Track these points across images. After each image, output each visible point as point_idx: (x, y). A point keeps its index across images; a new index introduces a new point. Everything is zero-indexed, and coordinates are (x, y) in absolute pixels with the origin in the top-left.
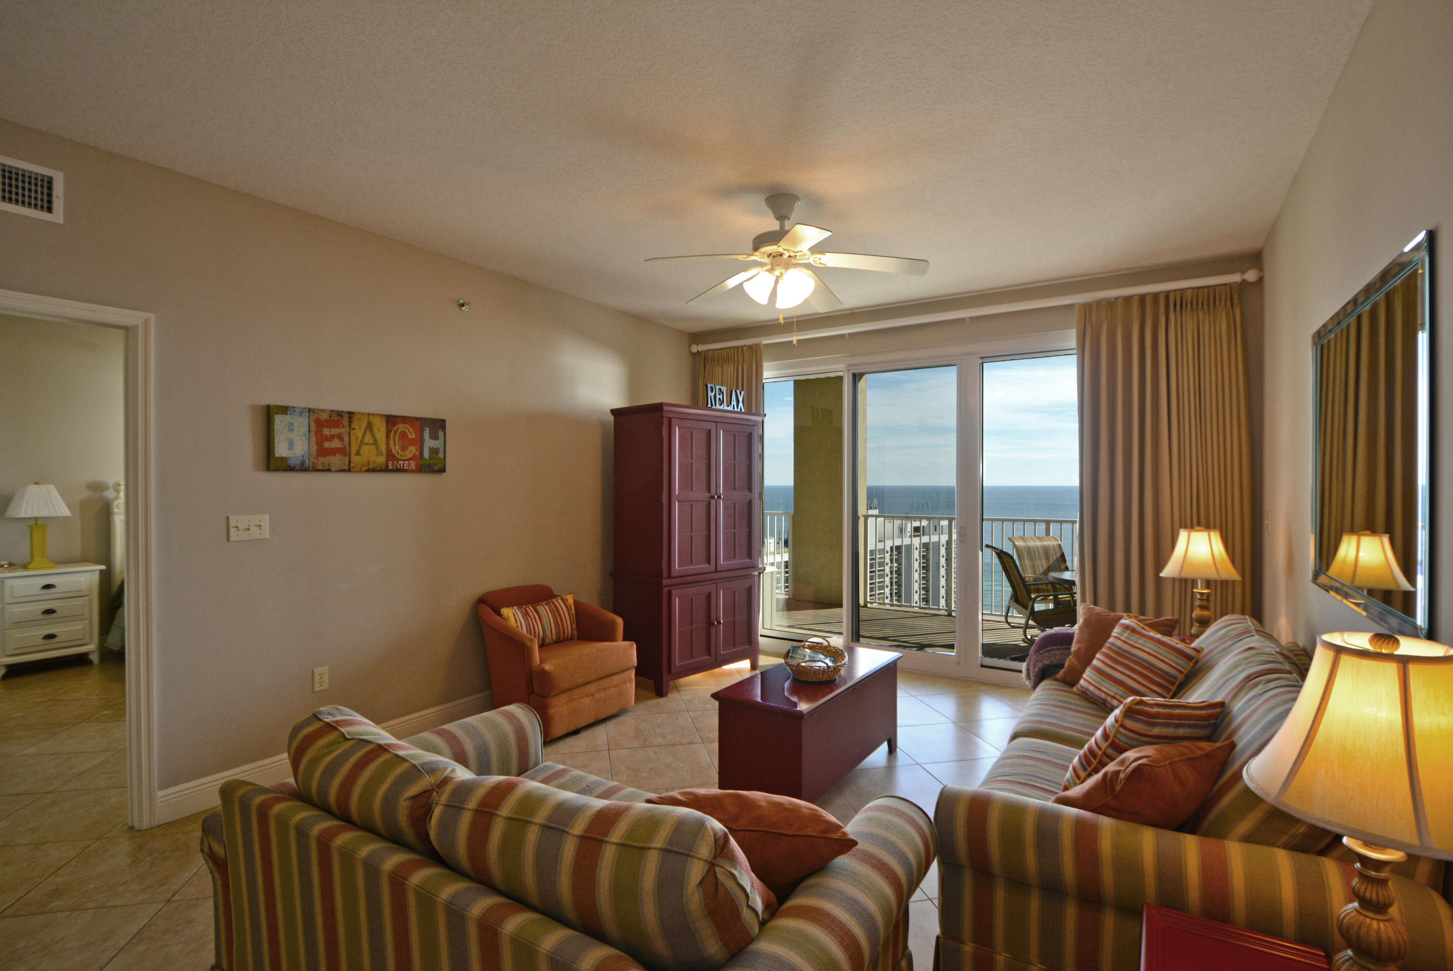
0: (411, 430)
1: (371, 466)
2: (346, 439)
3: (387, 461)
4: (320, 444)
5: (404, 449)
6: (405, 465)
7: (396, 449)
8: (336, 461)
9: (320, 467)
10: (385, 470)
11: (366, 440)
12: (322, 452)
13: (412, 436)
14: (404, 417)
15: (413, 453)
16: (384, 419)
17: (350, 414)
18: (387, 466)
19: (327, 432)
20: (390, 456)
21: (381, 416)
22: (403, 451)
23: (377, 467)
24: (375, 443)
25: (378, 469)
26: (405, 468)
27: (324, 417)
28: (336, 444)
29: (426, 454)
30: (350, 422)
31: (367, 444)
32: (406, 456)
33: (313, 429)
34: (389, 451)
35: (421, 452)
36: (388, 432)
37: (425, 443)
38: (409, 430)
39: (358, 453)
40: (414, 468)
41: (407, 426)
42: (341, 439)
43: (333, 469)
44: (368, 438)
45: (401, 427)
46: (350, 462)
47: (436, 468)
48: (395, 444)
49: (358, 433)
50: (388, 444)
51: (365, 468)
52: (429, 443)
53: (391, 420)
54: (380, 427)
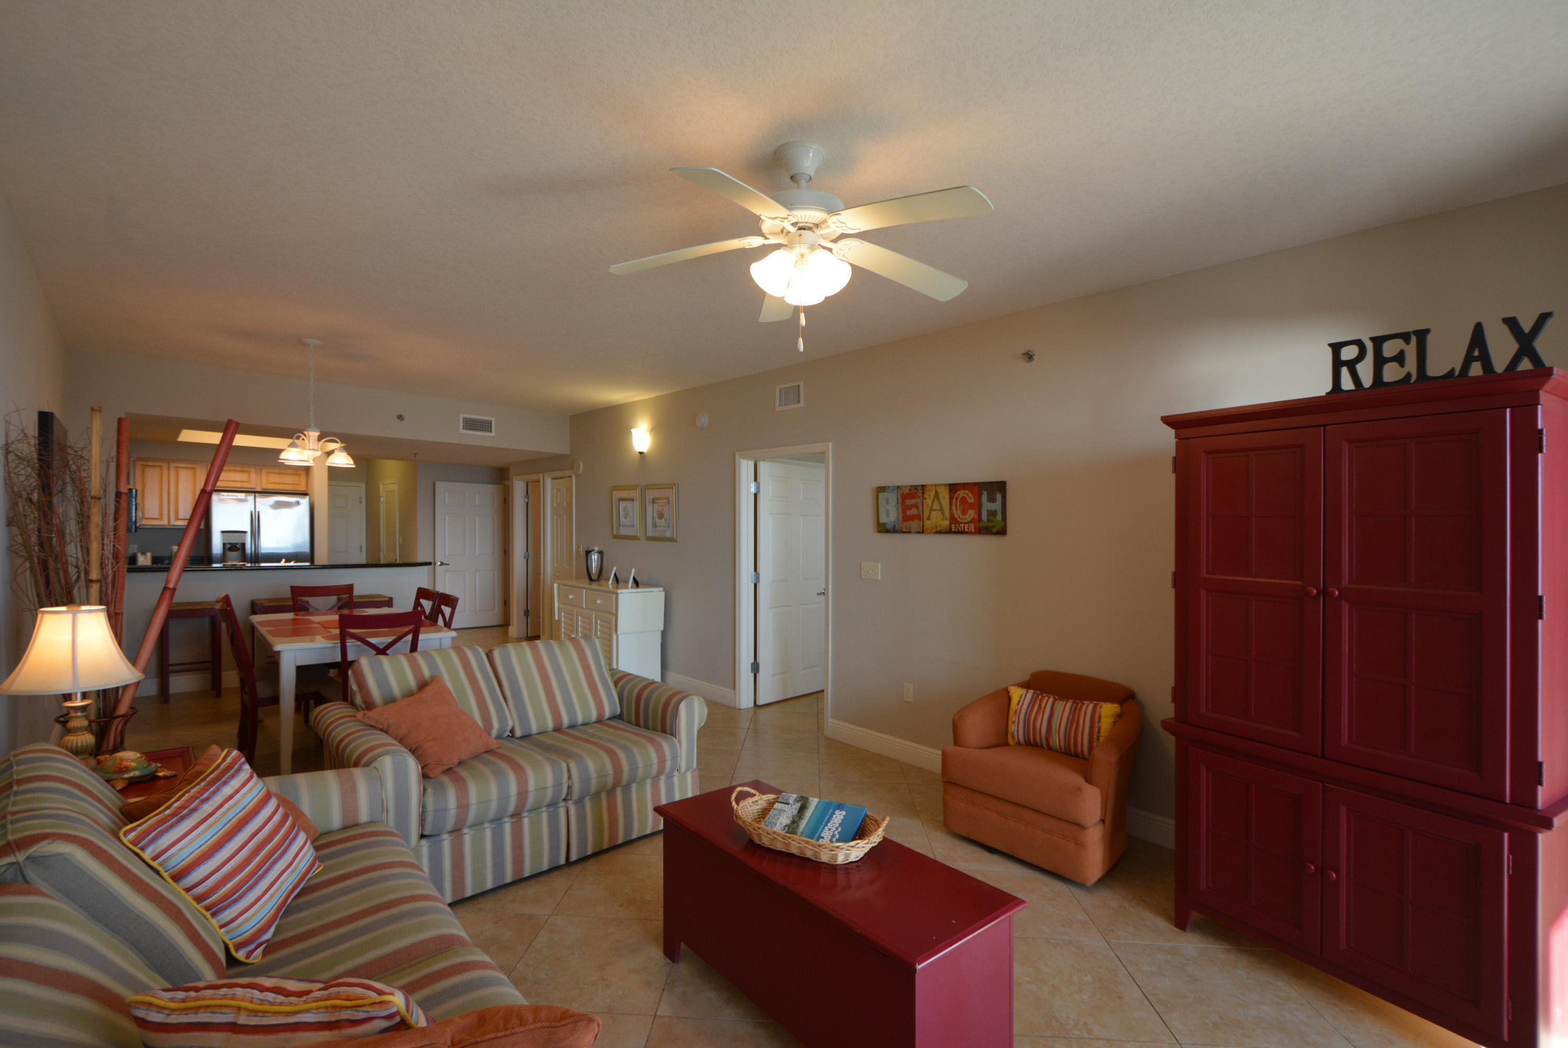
0: (970, 495)
1: (938, 529)
2: (921, 507)
3: (950, 525)
4: (904, 512)
5: (964, 513)
6: (966, 528)
7: (958, 514)
8: (914, 524)
9: (904, 530)
10: (950, 532)
11: (934, 508)
12: (906, 518)
13: (971, 500)
14: (963, 484)
15: (972, 516)
16: (948, 488)
17: (923, 486)
18: (951, 528)
19: (908, 502)
20: (953, 520)
21: (945, 485)
22: (963, 515)
23: (943, 530)
24: (941, 509)
25: (944, 531)
26: (966, 530)
27: (906, 491)
28: (914, 512)
29: (984, 517)
30: (923, 493)
31: (935, 510)
32: (966, 519)
33: (900, 501)
34: (952, 515)
35: (980, 515)
36: (951, 499)
37: (983, 506)
38: (968, 495)
39: (929, 519)
40: (973, 530)
41: (967, 492)
42: (917, 508)
43: (913, 531)
44: (936, 506)
45: (962, 493)
46: (923, 526)
47: (994, 530)
48: (956, 509)
49: (929, 502)
50: (951, 509)
51: (934, 530)
52: (987, 506)
53: (953, 488)
54: (945, 495)
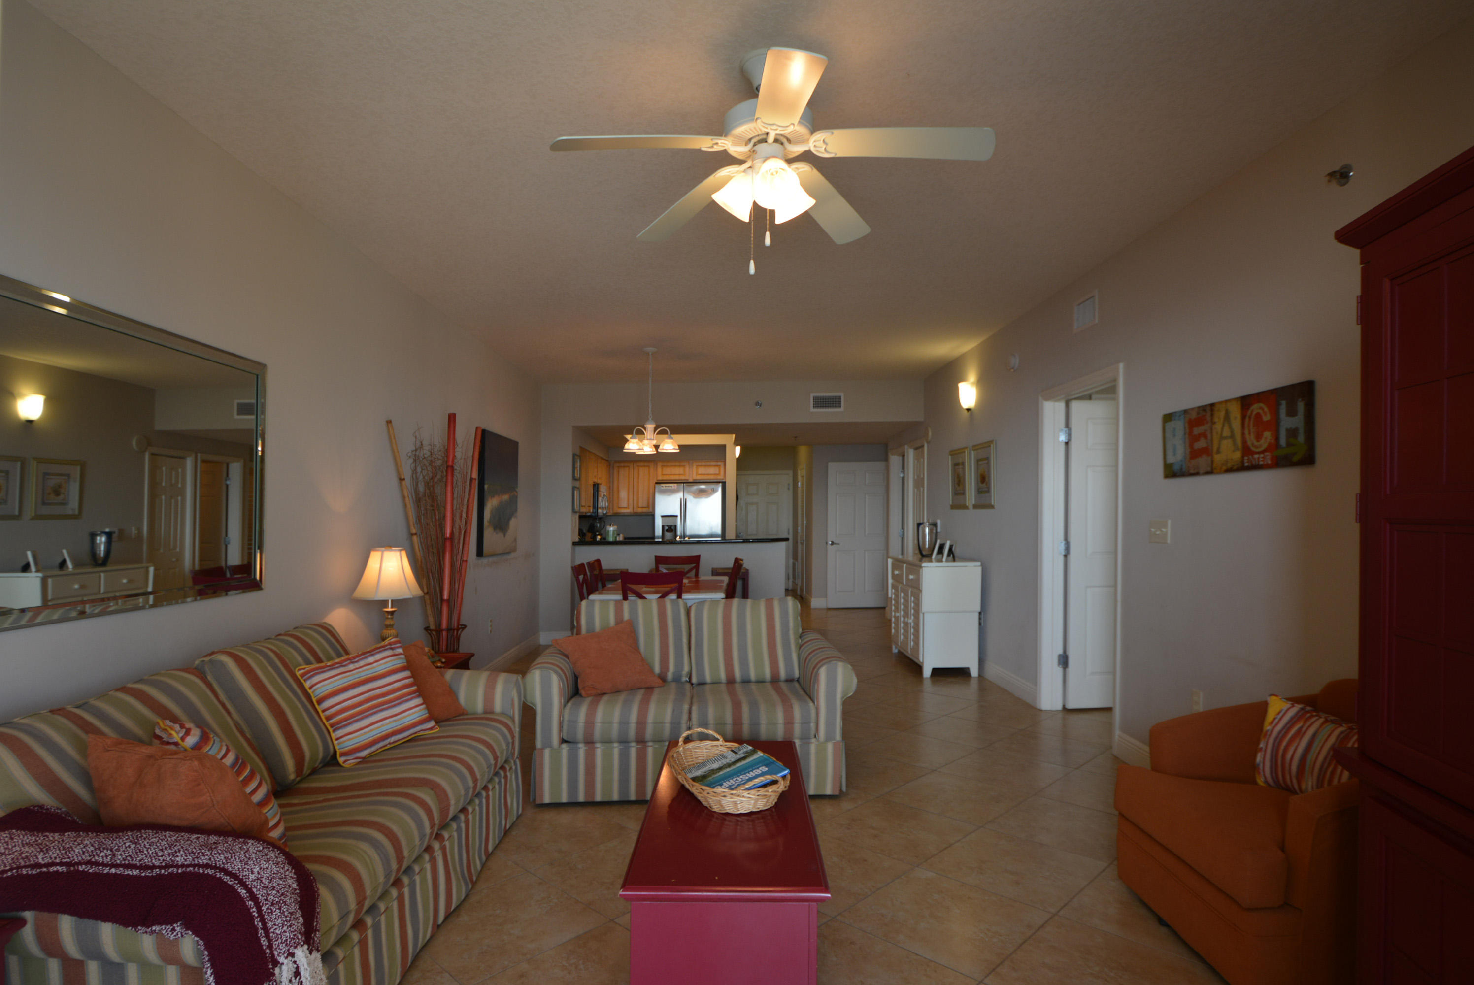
0: (1266, 409)
1: (1229, 465)
2: (1209, 437)
3: (1243, 457)
4: (1191, 446)
5: (1258, 437)
6: (1261, 459)
7: (1251, 439)
8: (1202, 462)
9: (1192, 471)
10: (1242, 468)
11: (1225, 434)
12: (1195, 454)
13: (1266, 418)
14: (1258, 394)
15: (1268, 440)
16: (1239, 403)
17: (1212, 405)
18: (1243, 463)
19: (1196, 432)
20: (1247, 450)
21: (1236, 399)
22: (1258, 441)
23: (1234, 466)
24: (1232, 436)
25: (1235, 468)
26: (1261, 463)
27: (1194, 415)
28: (1201, 444)
29: (1283, 441)
30: (1212, 415)
31: (1226, 438)
32: (1261, 446)
33: (1188, 431)
34: (1244, 442)
35: (1277, 439)
36: (1243, 417)
37: (1282, 423)
38: (1263, 409)
39: (1218, 452)
40: (1269, 462)
41: (1261, 405)
42: (1206, 437)
43: (1201, 471)
44: (1227, 432)
45: (1256, 408)
46: (1212, 462)
47: (1295, 459)
48: (1250, 433)
49: (1218, 427)
50: (1243, 434)
51: (1224, 468)
52: (1287, 422)
53: (1246, 402)
54: (1236, 412)
